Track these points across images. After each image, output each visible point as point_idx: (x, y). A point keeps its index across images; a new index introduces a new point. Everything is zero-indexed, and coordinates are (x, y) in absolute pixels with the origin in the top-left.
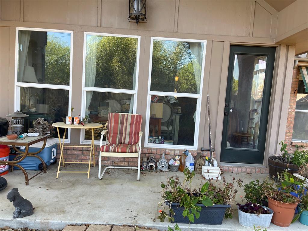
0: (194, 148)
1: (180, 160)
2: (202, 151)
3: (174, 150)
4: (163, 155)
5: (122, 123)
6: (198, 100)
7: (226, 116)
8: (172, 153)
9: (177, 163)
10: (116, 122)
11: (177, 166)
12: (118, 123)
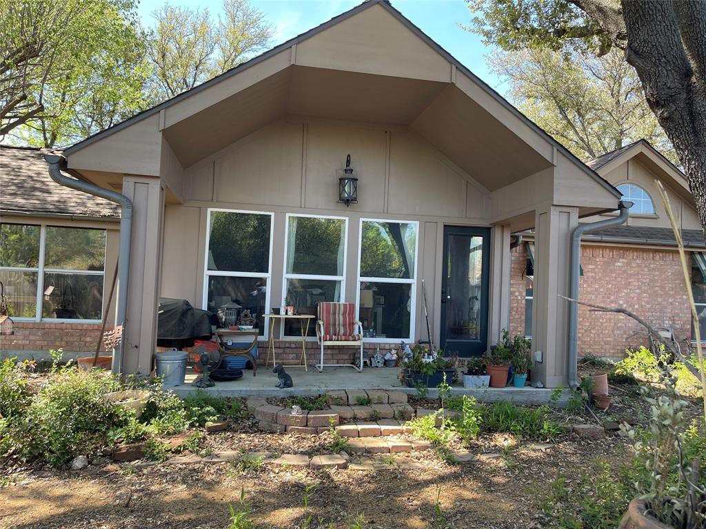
0: (411, 340)
1: (397, 354)
2: (420, 343)
3: (390, 344)
4: (378, 349)
5: (335, 313)
6: (413, 285)
7: (444, 304)
8: (387, 347)
9: (395, 357)
10: (328, 312)
11: (394, 360)
12: (330, 313)
